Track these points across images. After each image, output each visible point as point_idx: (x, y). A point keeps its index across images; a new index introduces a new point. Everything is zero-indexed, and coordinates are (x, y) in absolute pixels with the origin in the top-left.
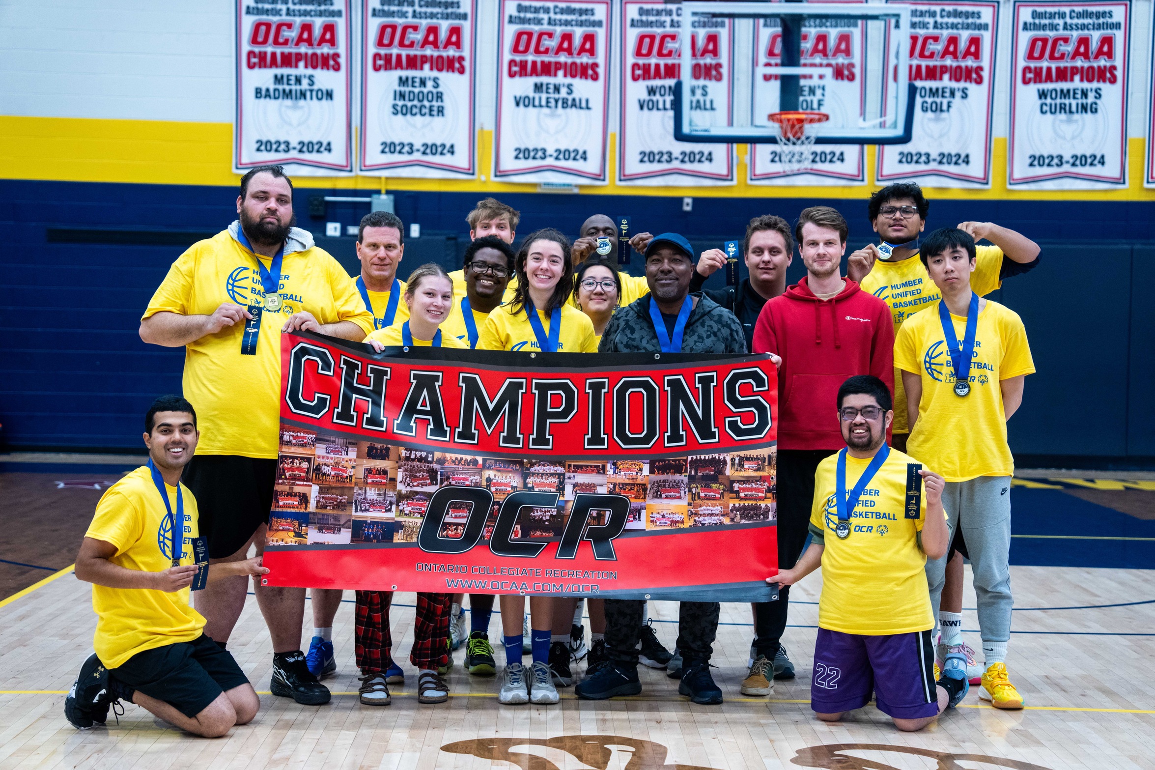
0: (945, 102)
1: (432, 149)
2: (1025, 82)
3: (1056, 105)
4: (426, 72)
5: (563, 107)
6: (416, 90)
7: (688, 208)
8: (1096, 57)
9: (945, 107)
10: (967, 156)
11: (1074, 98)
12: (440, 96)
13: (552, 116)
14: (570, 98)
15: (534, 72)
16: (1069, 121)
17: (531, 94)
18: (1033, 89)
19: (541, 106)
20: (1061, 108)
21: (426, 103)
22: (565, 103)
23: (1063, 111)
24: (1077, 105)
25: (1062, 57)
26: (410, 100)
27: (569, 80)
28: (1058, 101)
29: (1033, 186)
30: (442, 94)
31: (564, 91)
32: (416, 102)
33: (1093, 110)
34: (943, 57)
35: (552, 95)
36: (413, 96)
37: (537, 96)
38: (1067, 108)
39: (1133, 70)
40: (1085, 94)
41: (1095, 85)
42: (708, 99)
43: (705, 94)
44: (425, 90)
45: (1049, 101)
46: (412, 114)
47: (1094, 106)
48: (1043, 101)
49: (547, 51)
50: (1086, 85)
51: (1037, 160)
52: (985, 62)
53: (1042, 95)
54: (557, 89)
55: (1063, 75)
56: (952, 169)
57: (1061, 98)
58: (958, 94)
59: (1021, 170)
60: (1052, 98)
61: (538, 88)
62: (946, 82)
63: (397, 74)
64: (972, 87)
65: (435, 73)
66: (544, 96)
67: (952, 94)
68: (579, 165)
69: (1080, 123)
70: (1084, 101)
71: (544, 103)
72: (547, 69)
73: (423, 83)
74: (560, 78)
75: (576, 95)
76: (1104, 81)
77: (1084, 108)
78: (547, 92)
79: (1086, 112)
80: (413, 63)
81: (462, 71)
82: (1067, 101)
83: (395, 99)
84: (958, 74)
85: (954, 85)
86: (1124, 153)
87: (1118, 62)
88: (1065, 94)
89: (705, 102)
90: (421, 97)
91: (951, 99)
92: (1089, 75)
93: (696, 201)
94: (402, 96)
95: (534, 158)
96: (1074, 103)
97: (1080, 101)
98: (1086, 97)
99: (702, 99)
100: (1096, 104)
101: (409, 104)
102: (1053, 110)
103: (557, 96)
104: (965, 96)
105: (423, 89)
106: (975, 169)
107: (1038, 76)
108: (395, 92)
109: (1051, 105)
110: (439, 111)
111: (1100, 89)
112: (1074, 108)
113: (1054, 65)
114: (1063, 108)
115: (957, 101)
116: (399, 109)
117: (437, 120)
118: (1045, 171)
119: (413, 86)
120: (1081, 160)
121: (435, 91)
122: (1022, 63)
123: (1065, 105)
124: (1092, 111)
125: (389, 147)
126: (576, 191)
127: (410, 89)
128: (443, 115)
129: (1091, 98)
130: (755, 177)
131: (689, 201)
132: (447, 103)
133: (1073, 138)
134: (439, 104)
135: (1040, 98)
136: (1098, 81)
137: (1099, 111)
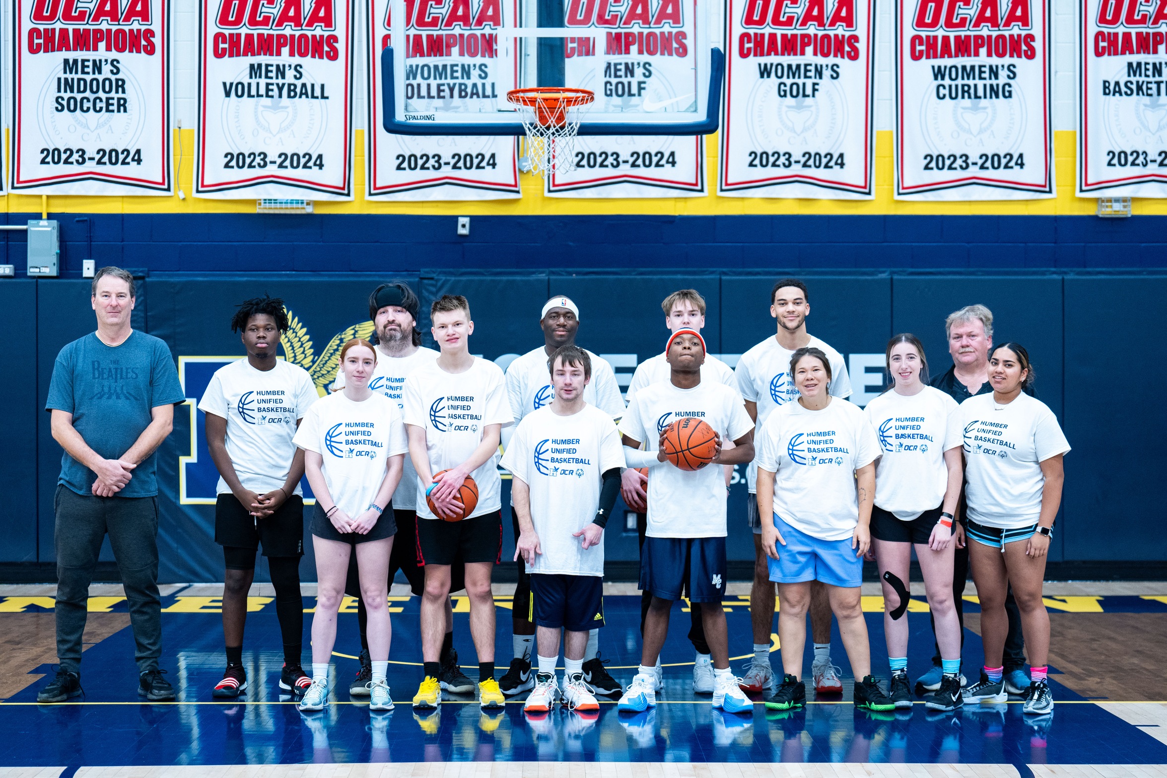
0: (809, 83)
1: (111, 156)
2: (915, 57)
3: (957, 86)
4: (102, 53)
5: (289, 96)
6: (88, 78)
7: (462, 231)
8: (1007, 24)
9: (809, 91)
10: (841, 156)
11: (981, 78)
12: (121, 85)
13: (275, 108)
14: (299, 83)
15: (249, 49)
16: (975, 109)
17: (246, 80)
18: (926, 65)
19: (259, 95)
20: (963, 91)
21: (101, 94)
22: (292, 89)
23: (966, 95)
24: (985, 86)
25: (963, 23)
26: (79, 91)
27: (297, 60)
28: (960, 82)
29: (930, 196)
30: (123, 81)
31: (290, 74)
32: (88, 94)
33: (1007, 94)
34: (804, 24)
35: (274, 81)
36: (82, 86)
37: (254, 82)
38: (972, 91)
39: (1056, 42)
40: (994, 72)
41: (1007, 60)
42: (488, 82)
43: (484, 75)
44: (101, 78)
45: (947, 82)
46: (82, 109)
47: (1007, 88)
48: (940, 82)
49: (266, 21)
50: (995, 61)
51: (934, 161)
52: (861, 30)
53: (938, 73)
54: (281, 71)
55: (964, 47)
56: (822, 173)
57: (963, 78)
58: (827, 73)
59: (915, 175)
60: (951, 79)
61: (254, 70)
62: (809, 57)
63: (60, 56)
64: (844, 64)
65: (114, 54)
66: (263, 82)
67: (819, 73)
68: (313, 174)
69: (989, 110)
70: (994, 82)
71: (262, 91)
72: (267, 45)
73: (97, 67)
74: (285, 58)
75: (307, 79)
76: (1019, 56)
77: (994, 92)
78: (267, 77)
79: (997, 96)
80: (83, 41)
81: (150, 50)
82: (971, 82)
83: (59, 91)
84: (825, 46)
85: (820, 60)
86: (1048, 151)
87: (1036, 29)
88: (969, 72)
89: (484, 85)
90: (95, 86)
91: (817, 80)
92: (999, 47)
93: (475, 220)
94: (69, 85)
95: (250, 166)
96: (980, 84)
97: (988, 82)
98: (996, 78)
99: (479, 83)
100: (1010, 86)
101: (79, 97)
102: (954, 95)
103: (280, 81)
104: (836, 76)
105: (97, 76)
106: (853, 173)
107: (931, 48)
108: (59, 79)
109: (950, 86)
110: (119, 105)
111: (1014, 66)
112: (980, 92)
113: (952, 34)
114: (966, 91)
115: (826, 81)
116: (65, 103)
117: (118, 117)
118: (946, 175)
119: (83, 72)
120: (993, 160)
121: (113, 78)
122: (909, 32)
123: (969, 86)
124: (1005, 96)
125: (51, 155)
126: (309, 210)
127: (80, 76)
128: (125, 111)
129: (1003, 79)
130: (554, 187)
131: (466, 221)
132: (131, 94)
133: (981, 131)
134: (120, 95)
135: (936, 78)
136: (1011, 56)
137: (1013, 94)
